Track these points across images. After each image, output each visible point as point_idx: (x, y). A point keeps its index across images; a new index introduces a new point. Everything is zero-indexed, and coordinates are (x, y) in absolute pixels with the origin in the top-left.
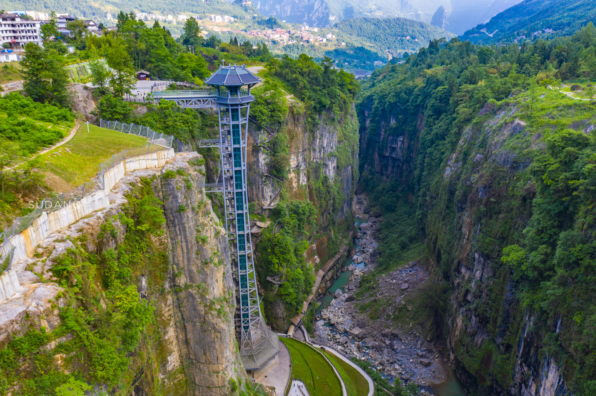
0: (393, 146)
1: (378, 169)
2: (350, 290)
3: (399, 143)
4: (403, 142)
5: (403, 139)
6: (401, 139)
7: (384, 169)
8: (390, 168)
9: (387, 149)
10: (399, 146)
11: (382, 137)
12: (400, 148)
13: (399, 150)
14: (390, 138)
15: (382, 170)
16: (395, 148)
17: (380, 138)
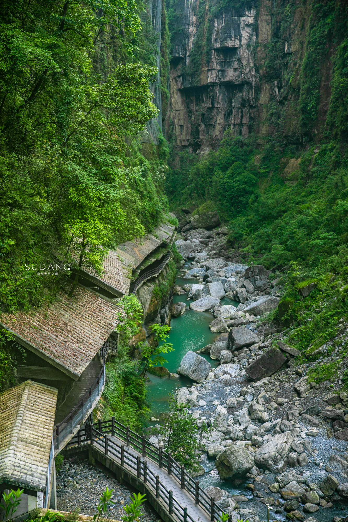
0: (230, 44)
1: (183, 137)
2: (240, 348)
3: (245, 33)
4: (255, 28)
5: (256, 19)
6: (251, 20)
7: (202, 127)
8: (220, 119)
9: (209, 62)
10: (244, 41)
11: (192, 40)
12: (248, 46)
13: (244, 54)
14: (218, 25)
15: (195, 132)
16: (234, 50)
17: (184, 48)
